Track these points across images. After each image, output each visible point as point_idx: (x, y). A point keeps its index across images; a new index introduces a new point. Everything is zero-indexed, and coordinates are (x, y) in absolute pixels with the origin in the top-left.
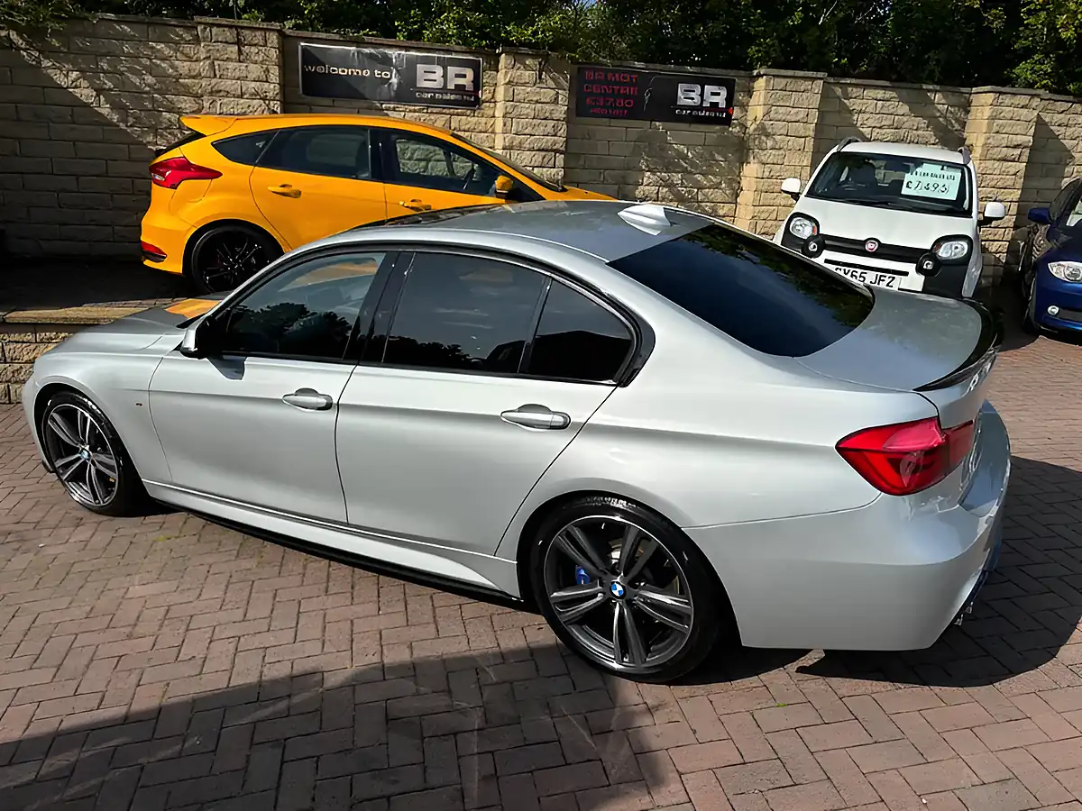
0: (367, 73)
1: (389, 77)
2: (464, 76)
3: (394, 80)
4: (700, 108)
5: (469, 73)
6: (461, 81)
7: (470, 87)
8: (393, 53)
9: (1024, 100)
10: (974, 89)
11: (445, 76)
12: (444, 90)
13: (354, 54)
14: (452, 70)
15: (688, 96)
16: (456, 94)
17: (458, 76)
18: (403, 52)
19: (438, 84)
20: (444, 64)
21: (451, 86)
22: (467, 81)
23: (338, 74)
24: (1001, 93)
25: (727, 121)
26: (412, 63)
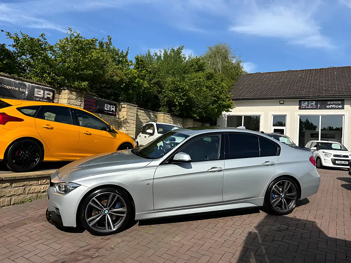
0: (17, 89)
1: (25, 91)
2: (50, 94)
3: (27, 93)
4: (110, 111)
5: (52, 94)
6: (49, 96)
7: (51, 98)
8: (27, 84)
9: (167, 115)
10: (158, 112)
11: (44, 94)
12: (43, 98)
13: (13, 82)
14: (46, 92)
15: (107, 107)
16: (47, 100)
17: (48, 94)
18: (30, 84)
19: (42, 96)
20: (44, 90)
21: (46, 97)
22: (50, 96)
23: (6, 88)
24: (164, 114)
25: (115, 115)
26: (33, 88)
